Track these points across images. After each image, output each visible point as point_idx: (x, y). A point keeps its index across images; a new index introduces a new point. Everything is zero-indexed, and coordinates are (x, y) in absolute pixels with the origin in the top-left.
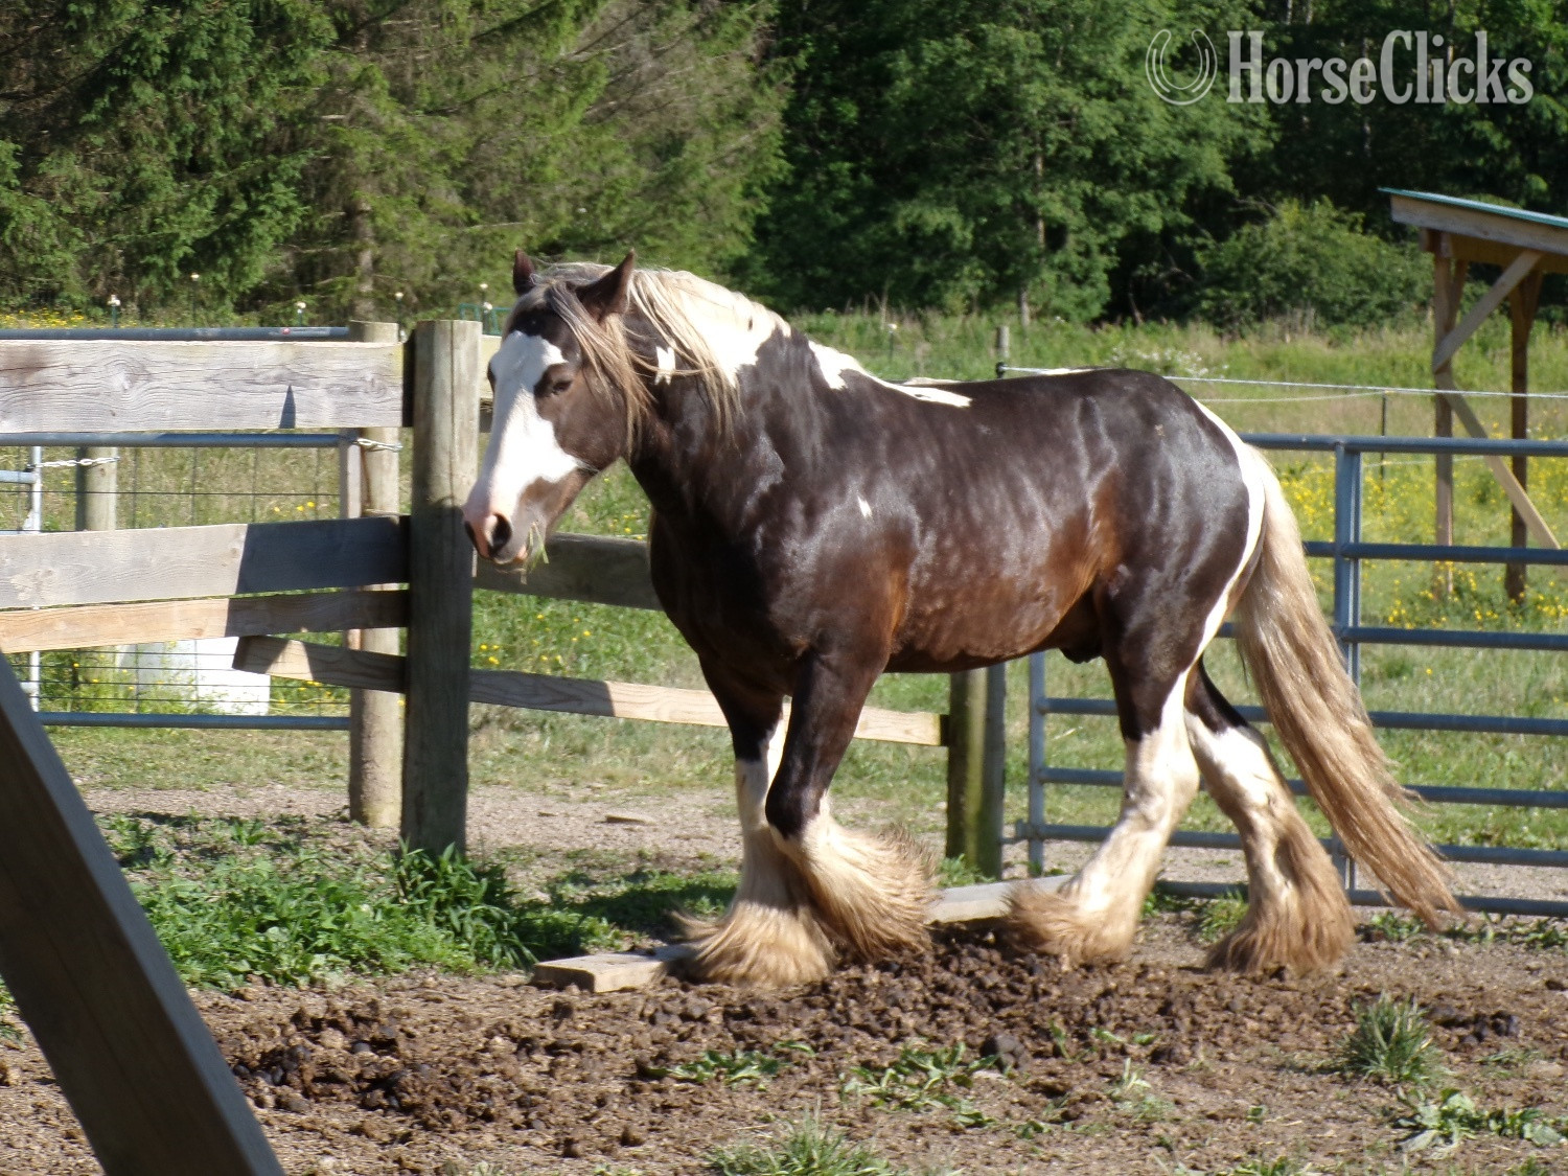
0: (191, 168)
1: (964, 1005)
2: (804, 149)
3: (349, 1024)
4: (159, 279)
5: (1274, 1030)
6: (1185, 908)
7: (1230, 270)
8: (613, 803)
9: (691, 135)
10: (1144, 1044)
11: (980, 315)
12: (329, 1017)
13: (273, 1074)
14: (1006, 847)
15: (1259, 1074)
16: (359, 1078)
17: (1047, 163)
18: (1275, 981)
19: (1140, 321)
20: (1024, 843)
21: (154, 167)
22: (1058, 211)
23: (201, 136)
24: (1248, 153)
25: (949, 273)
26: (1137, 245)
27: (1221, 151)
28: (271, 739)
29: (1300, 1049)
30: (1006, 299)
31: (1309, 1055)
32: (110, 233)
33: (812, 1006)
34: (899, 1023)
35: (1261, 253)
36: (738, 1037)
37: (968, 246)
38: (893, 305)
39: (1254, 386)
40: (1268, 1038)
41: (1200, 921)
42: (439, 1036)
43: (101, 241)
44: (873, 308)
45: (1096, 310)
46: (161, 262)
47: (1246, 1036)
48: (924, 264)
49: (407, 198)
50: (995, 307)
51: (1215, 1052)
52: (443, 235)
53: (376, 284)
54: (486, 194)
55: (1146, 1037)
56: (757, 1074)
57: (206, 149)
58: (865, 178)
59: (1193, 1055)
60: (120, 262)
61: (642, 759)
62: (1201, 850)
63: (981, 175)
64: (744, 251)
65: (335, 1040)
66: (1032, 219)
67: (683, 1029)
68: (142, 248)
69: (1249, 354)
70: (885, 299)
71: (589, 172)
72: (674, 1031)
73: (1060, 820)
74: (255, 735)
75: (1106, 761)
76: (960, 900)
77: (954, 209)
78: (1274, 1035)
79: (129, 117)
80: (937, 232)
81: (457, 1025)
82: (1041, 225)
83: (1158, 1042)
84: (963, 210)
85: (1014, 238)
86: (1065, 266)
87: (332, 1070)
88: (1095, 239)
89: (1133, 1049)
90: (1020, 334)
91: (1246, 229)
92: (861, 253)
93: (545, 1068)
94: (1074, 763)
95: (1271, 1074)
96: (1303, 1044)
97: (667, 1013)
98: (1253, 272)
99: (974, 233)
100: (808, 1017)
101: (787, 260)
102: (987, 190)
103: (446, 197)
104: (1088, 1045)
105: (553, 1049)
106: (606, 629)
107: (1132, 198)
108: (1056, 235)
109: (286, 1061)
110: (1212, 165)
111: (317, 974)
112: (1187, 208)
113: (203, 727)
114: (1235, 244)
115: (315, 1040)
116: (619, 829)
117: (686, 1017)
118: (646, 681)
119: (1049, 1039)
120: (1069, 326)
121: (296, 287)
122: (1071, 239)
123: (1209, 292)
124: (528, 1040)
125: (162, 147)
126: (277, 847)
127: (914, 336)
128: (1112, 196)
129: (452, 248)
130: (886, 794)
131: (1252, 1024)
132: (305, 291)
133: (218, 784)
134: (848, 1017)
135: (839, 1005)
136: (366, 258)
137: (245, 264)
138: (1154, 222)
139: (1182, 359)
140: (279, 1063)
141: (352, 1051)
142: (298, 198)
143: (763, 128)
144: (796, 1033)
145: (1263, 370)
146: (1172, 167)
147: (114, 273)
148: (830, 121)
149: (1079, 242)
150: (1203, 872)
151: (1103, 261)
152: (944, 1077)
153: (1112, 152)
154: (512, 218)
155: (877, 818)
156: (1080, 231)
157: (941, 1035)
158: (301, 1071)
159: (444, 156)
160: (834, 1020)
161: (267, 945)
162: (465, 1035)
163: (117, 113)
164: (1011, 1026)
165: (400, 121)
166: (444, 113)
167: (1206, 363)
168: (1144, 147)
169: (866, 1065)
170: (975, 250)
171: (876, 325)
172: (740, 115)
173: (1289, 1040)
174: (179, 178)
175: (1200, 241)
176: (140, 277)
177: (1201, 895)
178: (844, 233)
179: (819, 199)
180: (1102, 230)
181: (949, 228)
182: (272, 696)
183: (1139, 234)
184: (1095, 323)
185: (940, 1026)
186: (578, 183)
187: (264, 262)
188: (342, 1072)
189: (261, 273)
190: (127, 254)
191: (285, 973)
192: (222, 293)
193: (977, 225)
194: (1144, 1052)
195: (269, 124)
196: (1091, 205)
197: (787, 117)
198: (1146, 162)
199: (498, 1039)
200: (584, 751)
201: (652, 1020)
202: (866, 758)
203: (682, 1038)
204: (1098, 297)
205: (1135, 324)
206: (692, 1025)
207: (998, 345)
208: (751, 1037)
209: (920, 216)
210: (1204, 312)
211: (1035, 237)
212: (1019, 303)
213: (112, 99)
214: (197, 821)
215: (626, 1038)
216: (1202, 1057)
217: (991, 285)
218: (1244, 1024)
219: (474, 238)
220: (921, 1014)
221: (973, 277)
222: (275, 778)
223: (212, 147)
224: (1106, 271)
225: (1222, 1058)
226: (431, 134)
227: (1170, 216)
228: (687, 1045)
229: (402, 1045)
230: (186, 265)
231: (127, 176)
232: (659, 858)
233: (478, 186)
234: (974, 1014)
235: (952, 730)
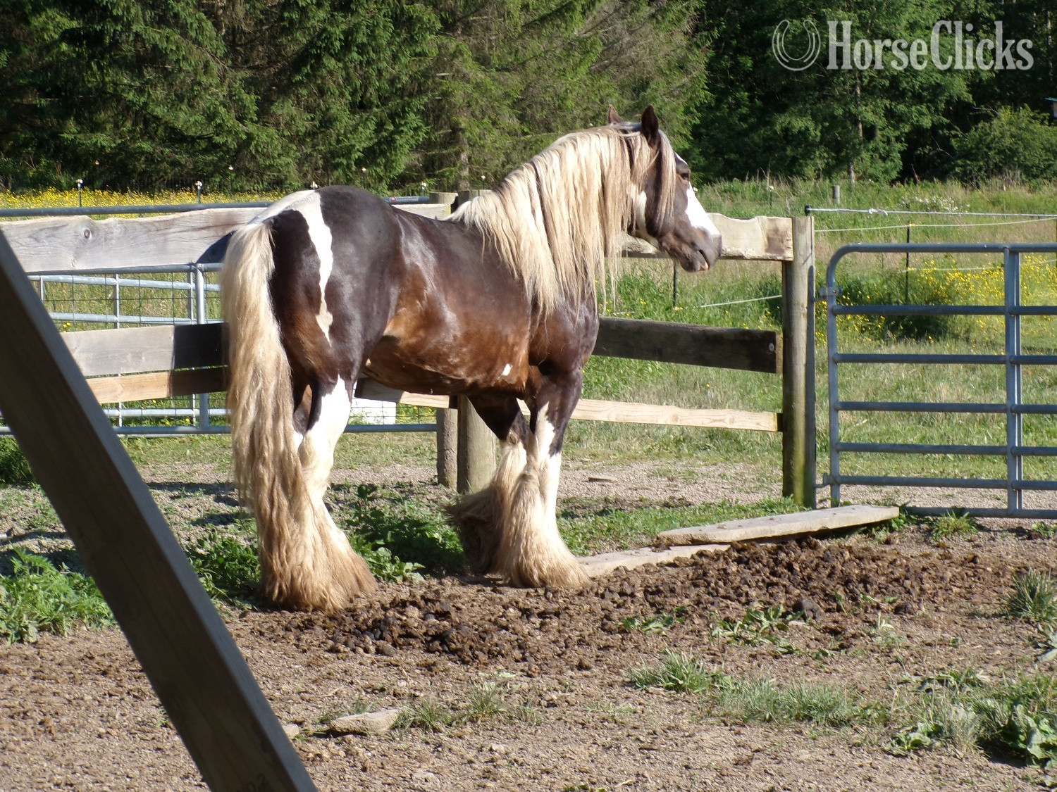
0: (360, 106)
1: (786, 582)
2: (722, 86)
3: (422, 603)
4: (344, 171)
5: (969, 592)
6: (922, 522)
7: (972, 148)
8: (594, 470)
9: (652, 79)
10: (890, 603)
11: (824, 179)
12: (410, 599)
13: (375, 634)
14: (818, 490)
15: (958, 619)
16: (426, 634)
17: (863, 89)
18: (972, 564)
19: (918, 181)
20: (829, 487)
21: (338, 107)
22: (870, 117)
23: (365, 87)
24: (981, 80)
25: (807, 155)
26: (917, 137)
27: (965, 79)
28: (396, 438)
29: (983, 603)
30: (841, 170)
31: (988, 607)
32: (314, 146)
33: (696, 586)
34: (747, 594)
35: (989, 139)
36: (652, 605)
37: (818, 140)
38: (774, 176)
39: (985, 217)
40: (965, 598)
41: (931, 530)
42: (477, 609)
43: (309, 151)
44: (762, 177)
45: (894, 175)
46: (345, 162)
47: (952, 597)
48: (792, 150)
49: (486, 120)
50: (834, 175)
51: (932, 606)
52: (508, 142)
53: (470, 171)
54: (533, 116)
55: (892, 599)
56: (661, 626)
57: (368, 95)
58: (758, 102)
59: (920, 609)
60: (321, 162)
61: (614, 444)
62: (938, 489)
63: (825, 97)
64: (687, 146)
65: (414, 613)
66: (855, 123)
67: (621, 601)
68: (333, 154)
69: (982, 198)
70: (769, 171)
71: (594, 102)
72: (614, 602)
73: (856, 473)
74: (388, 435)
75: (885, 438)
76: (790, 521)
77: (809, 117)
78: (968, 596)
79: (323, 78)
80: (800, 132)
81: (488, 602)
82: (860, 126)
83: (899, 601)
84: (814, 117)
85: (845, 134)
86: (876, 150)
87: (409, 630)
88: (892, 134)
89: (884, 606)
90: (849, 190)
91: (980, 125)
92: (756, 145)
93: (538, 626)
94: (866, 439)
95: (965, 618)
96: (985, 601)
97: (611, 591)
98: (985, 150)
99: (821, 132)
100: (693, 593)
101: (712, 151)
102: (828, 106)
103: (510, 120)
104: (858, 605)
105: (542, 615)
106: (594, 368)
107: (913, 109)
108: (870, 132)
109: (382, 626)
110: (960, 88)
111: (408, 575)
112: (946, 114)
113: (358, 432)
114: (974, 133)
115: (402, 613)
116: (596, 484)
117: (622, 594)
118: (618, 399)
119: (835, 601)
120: (877, 184)
121: (424, 175)
122: (879, 133)
123: (959, 162)
124: (528, 610)
125: (342, 95)
126: (393, 501)
127: (787, 192)
128: (901, 108)
129: (514, 149)
130: (755, 461)
131: (955, 590)
132: (429, 176)
133: (363, 465)
134: (717, 591)
135: (713, 585)
136: (464, 157)
137: (393, 161)
138: (927, 122)
139: (943, 203)
140: (379, 627)
141: (424, 619)
142: (423, 122)
143: (695, 74)
144: (686, 602)
145: (990, 207)
146: (936, 89)
147: (317, 169)
148: (736, 68)
149: (883, 136)
150: (938, 501)
151: (898, 146)
152: (771, 625)
153: (901, 82)
154: (549, 130)
155: (749, 474)
156: (883, 129)
157: (772, 601)
158: (391, 631)
159: (507, 95)
160: (709, 594)
161: (378, 558)
162: (492, 608)
163: (315, 76)
164: (813, 594)
165: (481, 75)
166: (507, 70)
167: (957, 204)
168: (920, 78)
169: (727, 620)
170: (821, 143)
171: (764, 187)
172: (682, 67)
173: (977, 599)
174: (353, 112)
175: (953, 132)
176: (332, 171)
177: (933, 515)
178: (745, 133)
179: (730, 114)
180: (896, 128)
181: (807, 129)
182: (398, 413)
183: (918, 130)
184: (892, 182)
185: (771, 595)
186: (587, 108)
187: (404, 160)
188: (414, 631)
189: (403, 167)
190: (324, 158)
191: (388, 575)
192: (381, 179)
193: (823, 127)
194: (891, 608)
195: (405, 79)
196: (889, 114)
197: (710, 67)
198: (921, 87)
199: (511, 610)
200: (579, 440)
201: (603, 596)
202: (745, 440)
203: (619, 606)
204: (895, 168)
205: (915, 182)
206: (625, 598)
207: (834, 197)
208: (659, 604)
209: (789, 123)
210: (956, 174)
211: (858, 133)
212: (849, 173)
213: (312, 67)
214: (349, 487)
215: (587, 607)
216: (923, 609)
217: (832, 162)
218: (951, 589)
219: (526, 143)
220: (760, 588)
221: (821, 157)
222: (397, 461)
223: (372, 94)
224: (899, 152)
225: (937, 610)
226: (500, 83)
227: (936, 118)
228: (622, 610)
229: (453, 614)
230: (359, 163)
231: (323, 112)
232: (616, 501)
233: (529, 112)
234: (791, 587)
235: (785, 423)
